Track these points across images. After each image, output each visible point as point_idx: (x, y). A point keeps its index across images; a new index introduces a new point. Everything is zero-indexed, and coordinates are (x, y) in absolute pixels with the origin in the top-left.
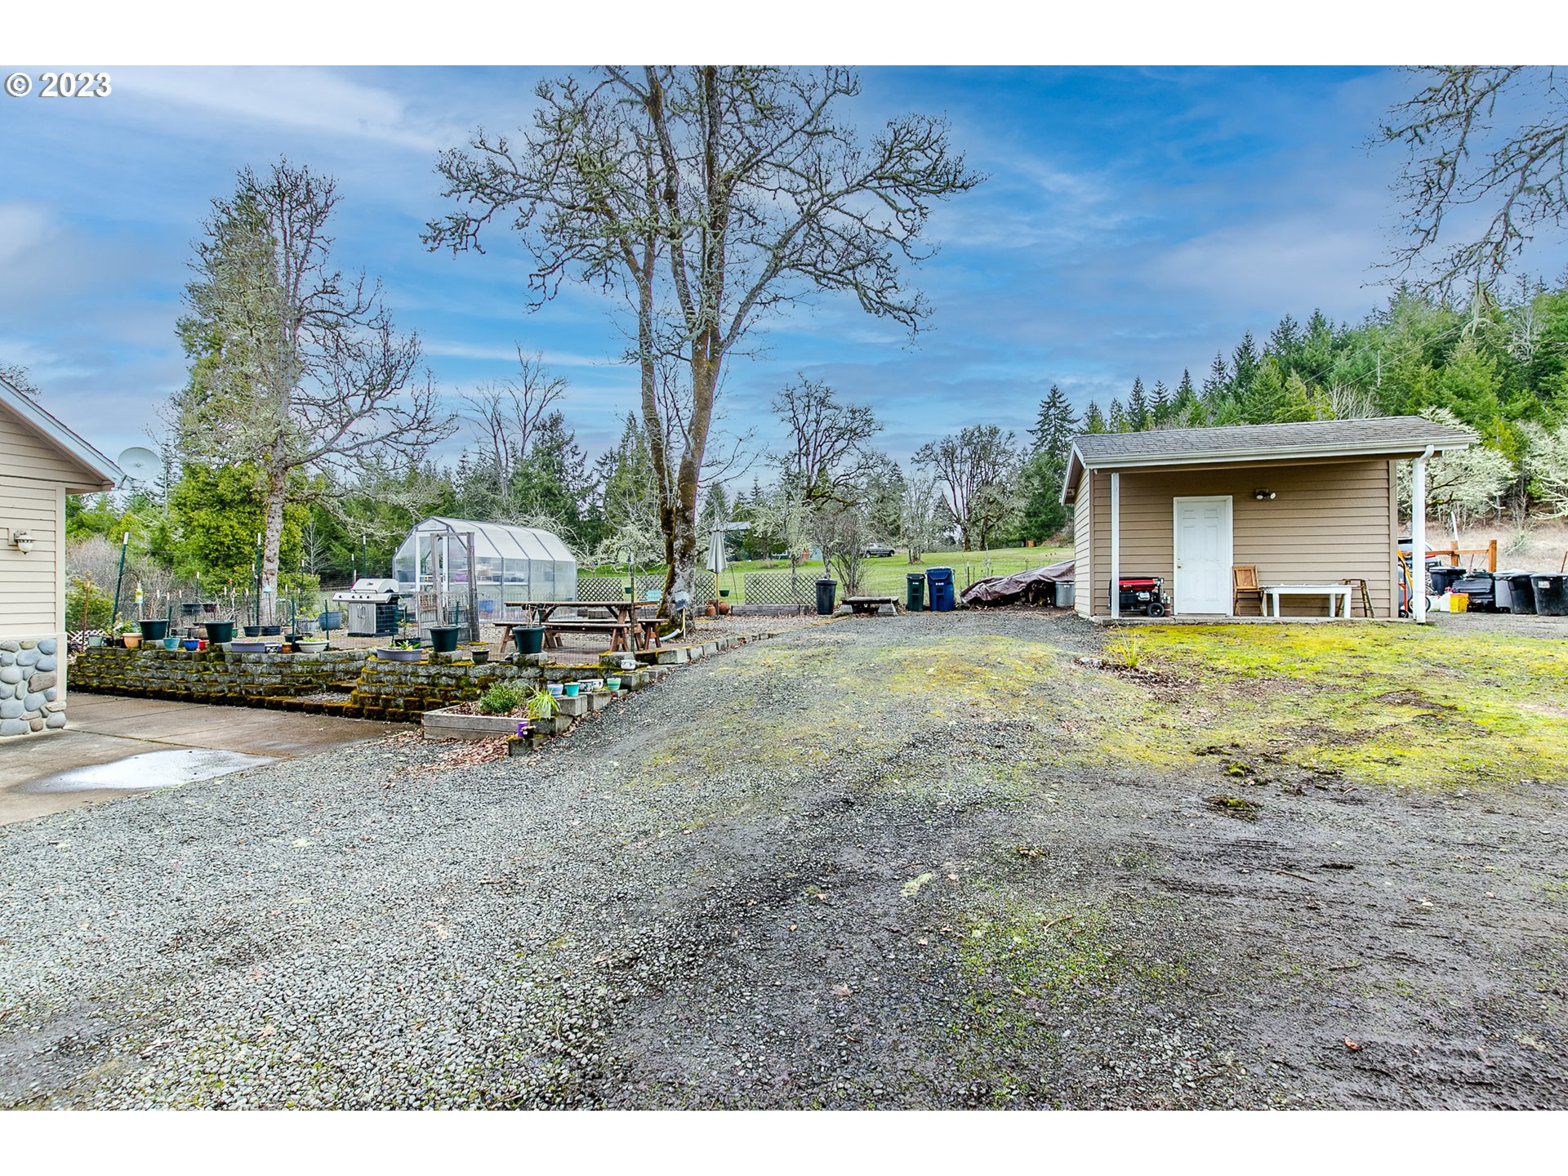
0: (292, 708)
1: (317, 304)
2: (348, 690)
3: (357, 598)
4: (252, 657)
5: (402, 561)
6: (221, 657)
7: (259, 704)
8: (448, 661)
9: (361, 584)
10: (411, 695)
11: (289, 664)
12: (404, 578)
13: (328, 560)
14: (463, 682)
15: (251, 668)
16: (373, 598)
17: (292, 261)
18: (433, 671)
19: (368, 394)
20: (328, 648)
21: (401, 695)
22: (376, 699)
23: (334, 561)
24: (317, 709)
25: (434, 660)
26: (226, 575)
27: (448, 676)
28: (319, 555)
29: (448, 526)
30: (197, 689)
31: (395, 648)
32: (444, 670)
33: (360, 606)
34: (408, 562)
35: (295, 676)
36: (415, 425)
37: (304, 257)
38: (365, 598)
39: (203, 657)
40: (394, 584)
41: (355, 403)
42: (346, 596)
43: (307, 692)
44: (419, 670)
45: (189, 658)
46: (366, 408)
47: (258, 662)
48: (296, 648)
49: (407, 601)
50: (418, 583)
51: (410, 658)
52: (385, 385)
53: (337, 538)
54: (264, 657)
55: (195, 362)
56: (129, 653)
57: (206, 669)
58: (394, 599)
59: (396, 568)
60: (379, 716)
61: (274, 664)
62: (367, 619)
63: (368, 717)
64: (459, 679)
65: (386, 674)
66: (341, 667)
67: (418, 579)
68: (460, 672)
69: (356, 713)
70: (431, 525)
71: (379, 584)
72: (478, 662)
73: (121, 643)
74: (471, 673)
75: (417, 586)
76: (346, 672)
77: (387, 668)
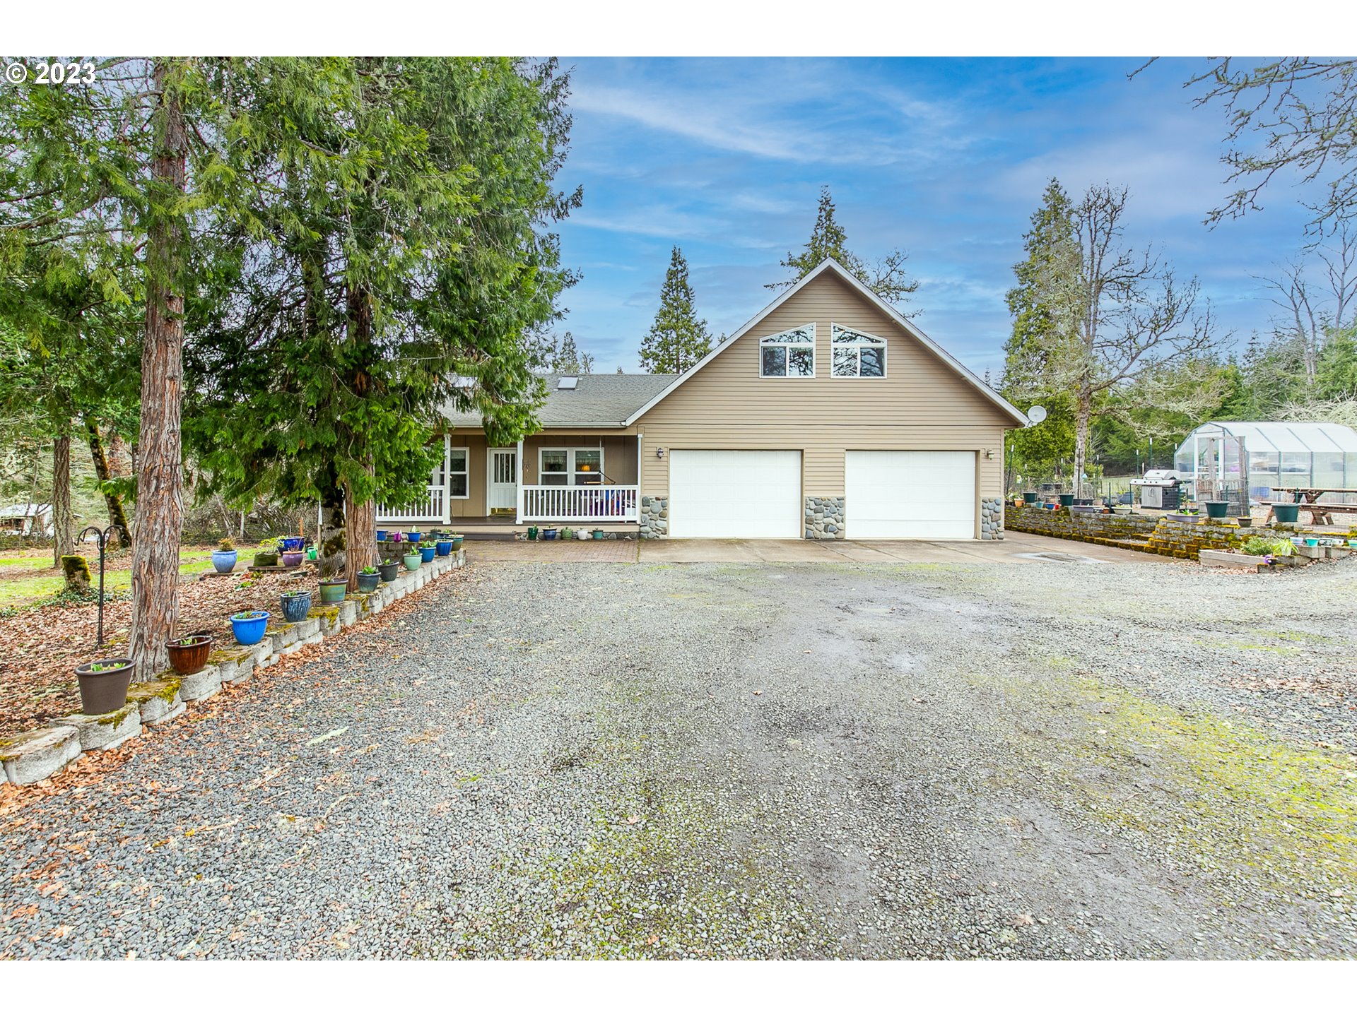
0: (1110, 544)
1: (1114, 274)
2: (1146, 539)
3: (1148, 483)
4: (1086, 514)
5: (1183, 457)
6: (1068, 513)
7: (1092, 541)
8: (1219, 523)
9: (1151, 474)
10: (1191, 543)
11: (1108, 520)
12: (1184, 468)
13: (1104, 451)
14: (1230, 538)
15: (1085, 521)
16: (1160, 483)
17: (1096, 249)
18: (1207, 529)
19: (1153, 330)
20: (1131, 513)
21: (1184, 543)
22: (1166, 544)
23: (1111, 452)
24: (1127, 547)
25: (1208, 522)
26: (1036, 465)
27: (1219, 533)
28: (1097, 447)
29: (1224, 428)
30: (1055, 531)
31: (1180, 514)
32: (1215, 529)
33: (1150, 489)
34: (1188, 457)
35: (1112, 528)
36: (1195, 345)
37: (1105, 245)
38: (1153, 483)
39: (1057, 513)
40: (1177, 474)
41: (1142, 340)
42: (1140, 482)
43: (1119, 537)
44: (1197, 528)
45: (1050, 513)
46: (1151, 341)
47: (1089, 518)
48: (1112, 511)
49: (1188, 486)
50: (1196, 473)
51: (1190, 520)
52: (1168, 321)
53: (1113, 432)
54: (1093, 515)
55: (1016, 318)
56: (1017, 509)
57: (1060, 520)
58: (1177, 484)
59: (1177, 461)
60: (1169, 554)
61: (1098, 519)
62: (1155, 497)
63: (1162, 554)
64: (1227, 535)
65: (1173, 529)
66: (1140, 525)
67: (1196, 470)
68: (1229, 531)
69: (1154, 551)
70: (1208, 430)
71: (1163, 473)
72: (1242, 526)
73: (1013, 504)
74: (1236, 532)
75: (1195, 476)
76: (1144, 529)
77: (1174, 526)
